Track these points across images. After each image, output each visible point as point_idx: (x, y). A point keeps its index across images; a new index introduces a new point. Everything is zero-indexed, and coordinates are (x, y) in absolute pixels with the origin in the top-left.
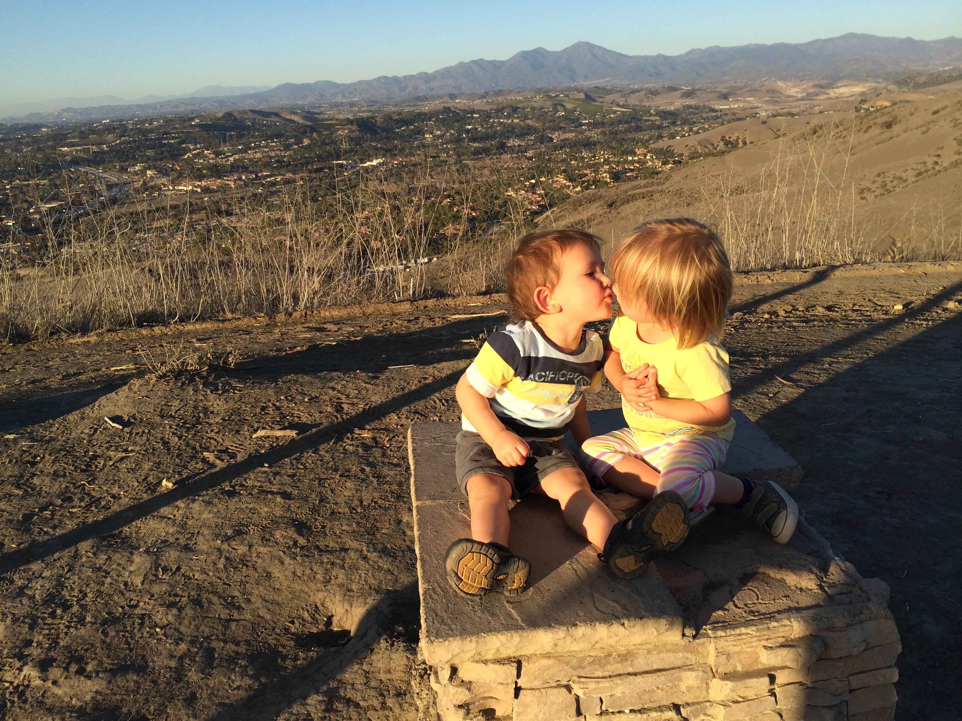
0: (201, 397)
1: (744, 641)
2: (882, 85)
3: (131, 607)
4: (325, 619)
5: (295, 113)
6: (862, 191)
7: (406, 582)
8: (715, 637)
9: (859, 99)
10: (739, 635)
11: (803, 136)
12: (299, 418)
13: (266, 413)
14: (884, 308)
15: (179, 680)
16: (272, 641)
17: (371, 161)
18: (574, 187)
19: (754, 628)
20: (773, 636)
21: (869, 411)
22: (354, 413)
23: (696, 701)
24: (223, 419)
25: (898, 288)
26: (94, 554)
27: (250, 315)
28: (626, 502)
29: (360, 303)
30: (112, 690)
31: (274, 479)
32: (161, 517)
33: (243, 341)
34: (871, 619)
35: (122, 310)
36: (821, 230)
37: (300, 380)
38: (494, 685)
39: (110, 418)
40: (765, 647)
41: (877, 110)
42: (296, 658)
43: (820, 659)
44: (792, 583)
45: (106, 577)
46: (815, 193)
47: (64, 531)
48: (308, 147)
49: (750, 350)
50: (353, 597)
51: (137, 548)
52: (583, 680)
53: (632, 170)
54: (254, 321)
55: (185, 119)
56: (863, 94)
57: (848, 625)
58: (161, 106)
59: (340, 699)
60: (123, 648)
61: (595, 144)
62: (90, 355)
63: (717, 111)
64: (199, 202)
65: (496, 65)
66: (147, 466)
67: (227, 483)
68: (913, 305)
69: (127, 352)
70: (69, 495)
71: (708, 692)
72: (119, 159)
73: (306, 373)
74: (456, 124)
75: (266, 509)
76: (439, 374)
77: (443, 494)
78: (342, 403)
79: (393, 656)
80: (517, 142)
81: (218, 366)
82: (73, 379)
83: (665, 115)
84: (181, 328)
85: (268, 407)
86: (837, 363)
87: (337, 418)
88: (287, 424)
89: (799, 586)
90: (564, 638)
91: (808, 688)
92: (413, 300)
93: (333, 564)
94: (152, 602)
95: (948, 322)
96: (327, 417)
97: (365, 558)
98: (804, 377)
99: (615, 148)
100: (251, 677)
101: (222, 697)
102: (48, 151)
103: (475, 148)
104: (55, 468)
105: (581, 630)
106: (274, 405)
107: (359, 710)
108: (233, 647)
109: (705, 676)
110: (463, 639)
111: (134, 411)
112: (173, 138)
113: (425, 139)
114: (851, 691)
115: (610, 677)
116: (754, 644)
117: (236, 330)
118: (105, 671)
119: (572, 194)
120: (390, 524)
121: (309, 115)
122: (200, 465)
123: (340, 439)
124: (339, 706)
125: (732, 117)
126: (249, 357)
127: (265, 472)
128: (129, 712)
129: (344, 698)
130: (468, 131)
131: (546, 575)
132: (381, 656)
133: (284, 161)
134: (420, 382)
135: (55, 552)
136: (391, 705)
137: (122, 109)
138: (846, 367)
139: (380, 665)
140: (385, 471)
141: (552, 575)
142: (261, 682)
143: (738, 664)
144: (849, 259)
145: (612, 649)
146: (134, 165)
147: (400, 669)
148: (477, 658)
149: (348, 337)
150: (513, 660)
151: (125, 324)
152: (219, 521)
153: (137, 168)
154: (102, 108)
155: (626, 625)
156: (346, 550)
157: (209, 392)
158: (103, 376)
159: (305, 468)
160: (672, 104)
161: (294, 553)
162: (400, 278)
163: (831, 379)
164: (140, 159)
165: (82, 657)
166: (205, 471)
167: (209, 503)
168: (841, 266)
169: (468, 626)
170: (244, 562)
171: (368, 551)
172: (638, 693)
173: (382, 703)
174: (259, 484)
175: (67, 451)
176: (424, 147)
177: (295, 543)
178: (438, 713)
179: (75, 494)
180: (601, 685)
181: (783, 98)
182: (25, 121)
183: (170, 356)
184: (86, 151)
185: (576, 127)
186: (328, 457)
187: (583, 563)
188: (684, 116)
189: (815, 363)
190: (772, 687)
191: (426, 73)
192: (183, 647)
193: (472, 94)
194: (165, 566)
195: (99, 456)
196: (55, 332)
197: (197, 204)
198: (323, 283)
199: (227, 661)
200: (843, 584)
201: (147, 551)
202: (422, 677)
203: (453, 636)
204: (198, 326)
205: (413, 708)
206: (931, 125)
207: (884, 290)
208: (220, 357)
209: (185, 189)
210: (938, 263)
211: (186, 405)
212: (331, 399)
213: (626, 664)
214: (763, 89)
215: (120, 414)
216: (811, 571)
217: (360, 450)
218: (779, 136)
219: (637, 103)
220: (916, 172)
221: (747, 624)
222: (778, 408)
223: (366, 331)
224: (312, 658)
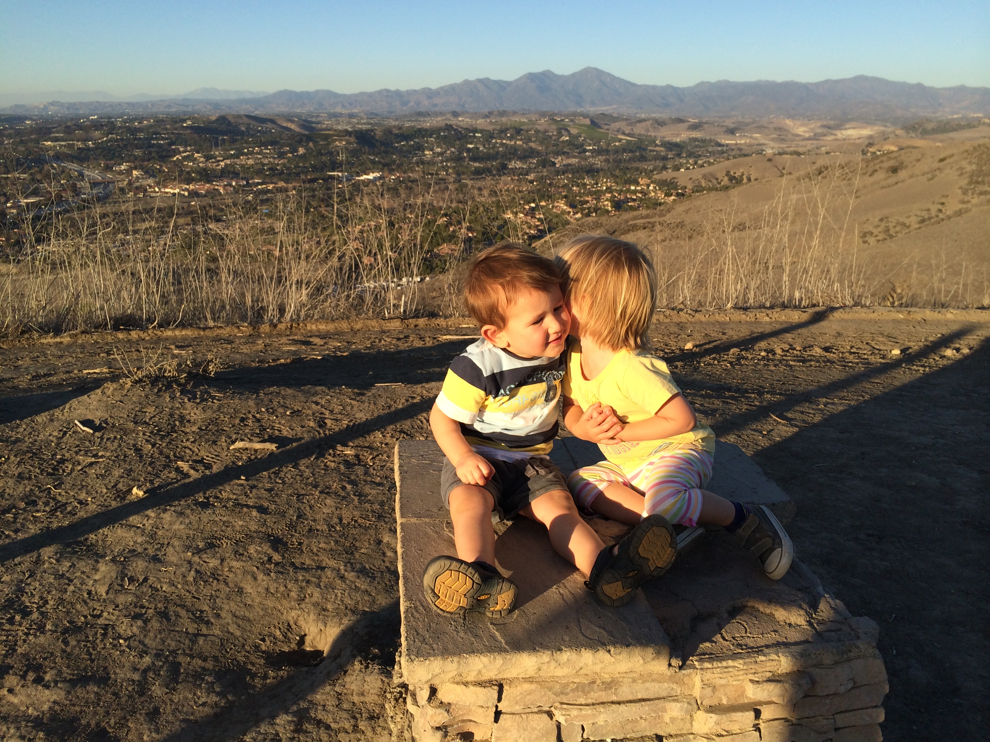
0: (178, 405)
1: (731, 674)
2: (890, 130)
3: (94, 616)
4: (298, 638)
5: (292, 122)
6: (864, 235)
7: (384, 603)
8: (702, 669)
9: (867, 142)
10: (726, 667)
11: (808, 176)
12: (280, 431)
13: (246, 425)
14: (882, 352)
15: (142, 693)
16: (241, 659)
17: (368, 174)
18: (575, 214)
19: (741, 661)
20: (760, 670)
21: (863, 454)
22: (337, 429)
23: (679, 733)
24: (200, 429)
25: (896, 333)
26: (58, 561)
27: (233, 324)
28: (615, 529)
29: (348, 318)
30: (71, 701)
31: (251, 492)
32: (130, 526)
33: (223, 350)
34: (859, 657)
35: (99, 312)
36: (823, 272)
37: (283, 392)
38: (474, 708)
39: (80, 422)
40: (752, 681)
41: (884, 155)
42: (265, 677)
43: (806, 696)
44: (781, 619)
45: (69, 585)
46: (818, 232)
47: (26, 536)
48: (303, 156)
49: (745, 386)
50: (327, 616)
51: (103, 557)
52: (565, 706)
53: (634, 200)
54: (236, 331)
55: (177, 120)
56: (871, 137)
57: (836, 663)
58: (153, 105)
59: (310, 720)
60: (84, 658)
61: (598, 171)
62: (62, 356)
63: (723, 146)
64: (185, 205)
65: (502, 85)
66: (117, 473)
67: (201, 494)
68: (910, 350)
69: (102, 355)
70: (34, 498)
71: (692, 725)
72: (104, 156)
73: (289, 386)
74: (458, 142)
75: (241, 523)
76: (427, 394)
77: (428, 513)
78: (325, 418)
79: (367, 679)
80: (519, 164)
81: (197, 374)
82: (43, 380)
83: (670, 146)
84: (159, 333)
85: (247, 418)
86: (833, 404)
87: (319, 433)
88: (266, 437)
89: (788, 622)
90: (548, 662)
91: (793, 725)
92: (404, 318)
93: (308, 582)
94: (116, 613)
95: (945, 369)
96: (309, 432)
97: (342, 578)
98: (798, 416)
99: (617, 177)
100: (218, 694)
101: (186, 714)
102: (31, 145)
103: (476, 168)
104: (20, 470)
105: (566, 655)
106: (254, 416)
107: (330, 732)
108: (200, 662)
109: (689, 707)
110: (445, 659)
111: (106, 416)
112: (163, 139)
113: (425, 155)
114: (836, 729)
115: (593, 704)
116: (741, 678)
117: (217, 339)
118: (65, 681)
119: (572, 220)
120: (370, 544)
121: (306, 124)
122: (173, 475)
123: (321, 455)
124: (308, 727)
125: (738, 152)
126: (229, 367)
127: (242, 485)
128: (89, 725)
129: (314, 719)
130: (469, 150)
131: (532, 598)
132: (354, 677)
133: (277, 169)
134: (407, 401)
135: (17, 556)
136: (363, 728)
137: (111, 106)
138: (841, 408)
139: (353, 687)
140: (367, 489)
141: (538, 598)
142: (228, 699)
143: (723, 697)
144: (849, 302)
145: (596, 677)
146: (119, 164)
147: (374, 692)
148: (458, 679)
149: (334, 352)
150: (494, 683)
151: (100, 326)
152: (191, 532)
153: (123, 167)
154: (91, 103)
155: (612, 652)
156: (323, 569)
157: (186, 400)
158: (74, 378)
159: (284, 483)
160: (678, 135)
161: (268, 569)
162: (391, 296)
163: (826, 420)
164: (127, 159)
165: (41, 665)
166: (178, 481)
167: (181, 514)
168: (841, 307)
169: (450, 646)
170: (215, 575)
171: (346, 570)
172: (620, 723)
173: (354, 726)
174: (235, 497)
175: (34, 453)
176: (423, 163)
177: (270, 559)
178: (412, 737)
179: (40, 498)
180: (583, 712)
181: (790, 136)
182: (9, 112)
183: (147, 362)
184: (71, 146)
185: (579, 153)
186: (307, 473)
187: (570, 589)
188: (689, 148)
189: (811, 403)
190: (757, 722)
191: (430, 89)
192: (147, 660)
193: (476, 113)
194: (131, 577)
195: (67, 460)
196: (27, 330)
197: (183, 208)
198: (311, 296)
199: (193, 676)
200: (832, 621)
201: (113, 560)
202: (397, 700)
203: (434, 656)
204: (177, 333)
205: (386, 732)
206: (937, 173)
207: (882, 334)
208: (200, 364)
209: (172, 191)
210: (938, 310)
211: (161, 412)
212: (313, 414)
213: (609, 692)
214: (771, 126)
215: (91, 418)
216: (801, 607)
217: (342, 467)
218: (782, 176)
219: (643, 132)
220: (920, 218)
221: (734, 656)
222: (771, 446)
223: (354, 347)
224: (282, 677)
